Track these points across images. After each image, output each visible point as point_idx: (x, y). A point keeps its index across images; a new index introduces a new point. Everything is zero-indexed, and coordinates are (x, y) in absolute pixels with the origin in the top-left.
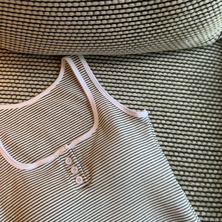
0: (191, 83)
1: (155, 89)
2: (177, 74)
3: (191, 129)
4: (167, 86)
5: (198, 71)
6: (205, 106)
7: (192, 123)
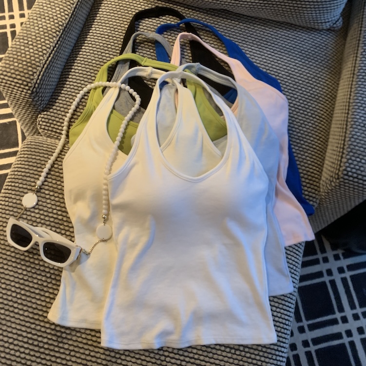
0: (304, 57)
1: (273, 54)
2: (294, 48)
3: (297, 90)
4: (283, 54)
5: (312, 49)
6: (312, 76)
7: (298, 86)
